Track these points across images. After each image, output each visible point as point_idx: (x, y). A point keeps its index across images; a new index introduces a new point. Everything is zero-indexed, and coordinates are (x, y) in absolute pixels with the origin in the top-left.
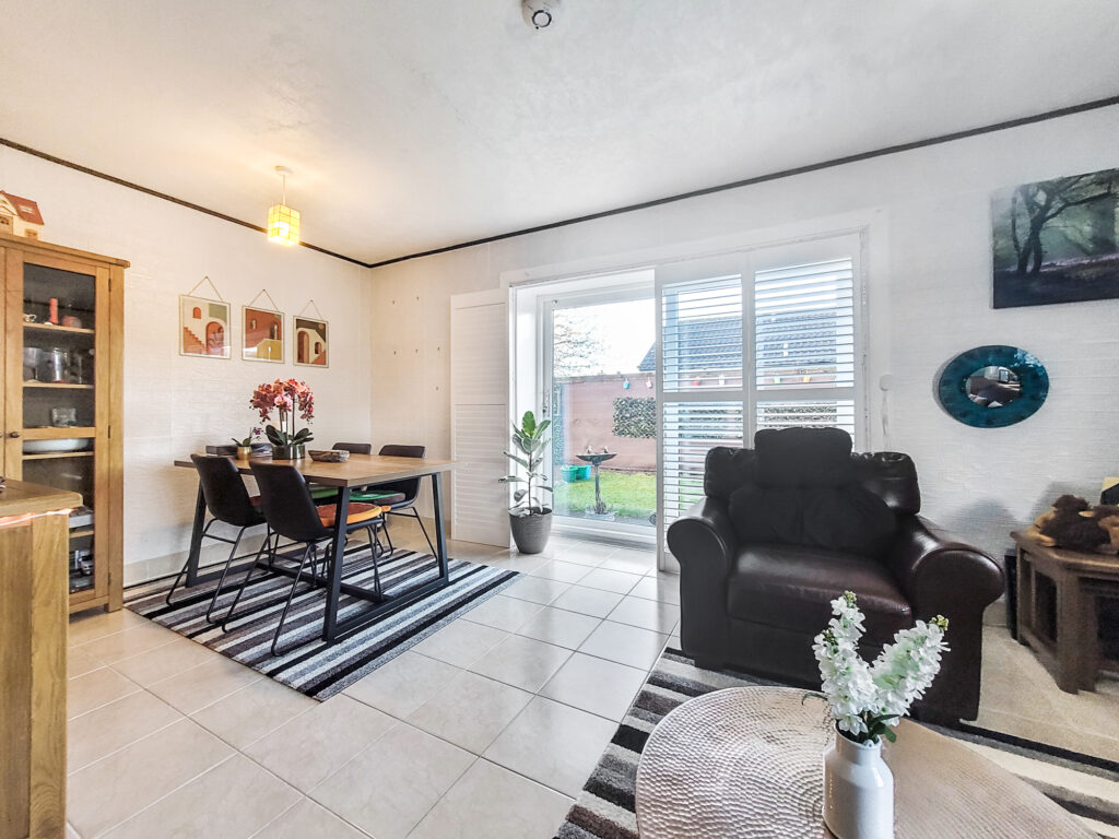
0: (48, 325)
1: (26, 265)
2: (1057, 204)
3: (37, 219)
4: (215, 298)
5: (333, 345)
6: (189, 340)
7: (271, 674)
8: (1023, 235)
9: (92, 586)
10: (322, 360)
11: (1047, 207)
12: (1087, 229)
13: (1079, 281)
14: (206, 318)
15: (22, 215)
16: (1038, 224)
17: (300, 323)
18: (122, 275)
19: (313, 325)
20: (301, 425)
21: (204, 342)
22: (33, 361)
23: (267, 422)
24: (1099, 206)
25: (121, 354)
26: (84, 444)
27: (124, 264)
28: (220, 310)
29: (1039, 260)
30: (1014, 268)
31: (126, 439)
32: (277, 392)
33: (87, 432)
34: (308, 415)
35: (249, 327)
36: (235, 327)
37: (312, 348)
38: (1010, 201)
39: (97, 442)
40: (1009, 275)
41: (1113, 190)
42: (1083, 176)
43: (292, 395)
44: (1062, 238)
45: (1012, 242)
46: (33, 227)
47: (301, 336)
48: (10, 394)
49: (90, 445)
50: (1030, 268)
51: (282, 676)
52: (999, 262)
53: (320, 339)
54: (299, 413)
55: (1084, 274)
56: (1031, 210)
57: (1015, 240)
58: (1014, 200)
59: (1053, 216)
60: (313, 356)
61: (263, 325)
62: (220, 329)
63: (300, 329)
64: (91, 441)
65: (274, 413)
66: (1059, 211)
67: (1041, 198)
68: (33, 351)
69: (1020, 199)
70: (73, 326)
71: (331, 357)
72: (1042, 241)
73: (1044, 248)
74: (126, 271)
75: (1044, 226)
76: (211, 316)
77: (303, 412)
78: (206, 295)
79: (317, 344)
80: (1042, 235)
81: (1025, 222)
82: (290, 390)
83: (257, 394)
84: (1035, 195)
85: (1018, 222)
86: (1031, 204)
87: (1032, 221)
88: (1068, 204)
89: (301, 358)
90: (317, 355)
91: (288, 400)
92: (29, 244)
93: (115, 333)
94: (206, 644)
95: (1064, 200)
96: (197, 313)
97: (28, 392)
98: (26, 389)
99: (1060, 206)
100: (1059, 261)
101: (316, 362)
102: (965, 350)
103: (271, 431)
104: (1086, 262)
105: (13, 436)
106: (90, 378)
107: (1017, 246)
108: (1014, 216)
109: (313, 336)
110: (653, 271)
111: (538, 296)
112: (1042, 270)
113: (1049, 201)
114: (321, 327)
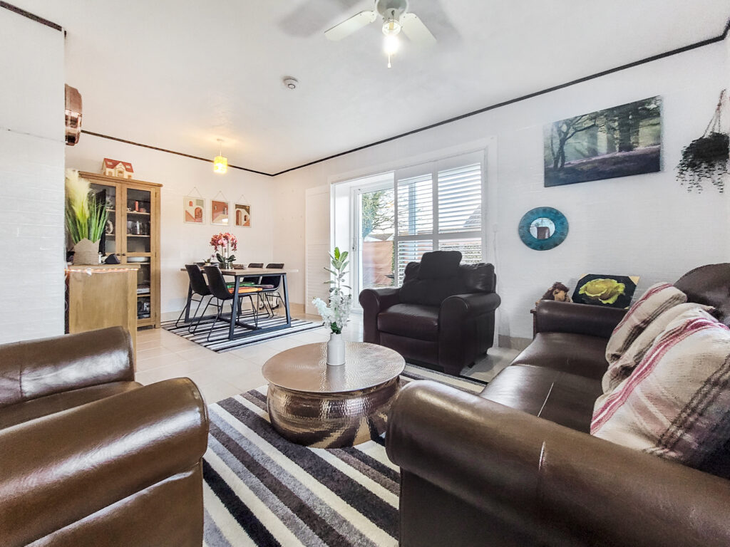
0: (135, 212)
1: (129, 190)
2: (571, 131)
3: (131, 170)
4: (199, 197)
5: (253, 217)
6: (188, 216)
7: (205, 346)
8: (556, 149)
9: (150, 317)
10: (248, 224)
11: (566, 134)
12: (585, 144)
13: (582, 171)
14: (195, 206)
15: (127, 170)
16: (563, 142)
17: (237, 206)
18: (160, 190)
19: (243, 207)
20: (231, 253)
21: (194, 217)
22: (130, 226)
23: (217, 252)
24: (591, 131)
25: (160, 223)
26: (147, 259)
27: (160, 186)
28: (200, 202)
29: (563, 161)
30: (552, 166)
31: (161, 259)
32: (220, 238)
33: (148, 254)
34: (235, 249)
35: (214, 208)
36: (207, 210)
37: (243, 218)
38: (550, 130)
39: (151, 259)
40: (550, 170)
41: (597, 123)
42: (582, 116)
43: (227, 239)
44: (574, 150)
45: (551, 152)
46: (130, 173)
47: (238, 212)
48: (123, 240)
49: (149, 259)
50: (559, 165)
51: (208, 347)
52: (546, 163)
53: (246, 214)
54: (231, 248)
55: (585, 168)
56: (560, 135)
57: (552, 150)
58: (552, 130)
59: (570, 137)
60: (244, 222)
61: (219, 207)
62: (201, 211)
63: (238, 209)
64: (149, 258)
65: (220, 248)
66: (572, 135)
67: (564, 128)
68: (130, 222)
69: (555, 129)
70: (143, 212)
71: (252, 222)
72: (565, 151)
73: (565, 155)
74: (162, 188)
75: (566, 143)
76: (197, 205)
77: (233, 248)
78: (195, 196)
79: (245, 216)
80: (565, 148)
81: (557, 142)
82: (226, 238)
83: (213, 240)
84: (561, 127)
85: (554, 141)
86: (560, 131)
87: (560, 141)
88: (577, 131)
89: (237, 223)
90: (245, 222)
91: (225, 242)
92: (128, 181)
93: (158, 214)
94: (186, 338)
95: (575, 129)
96: (191, 204)
97: (129, 238)
98: (128, 237)
99: (573, 132)
100: (572, 161)
101: (245, 225)
102: (529, 210)
103: (218, 256)
104: (584, 161)
105: (124, 255)
106: (149, 234)
107: (553, 154)
108: (552, 138)
109: (243, 212)
110: (393, 174)
111: (351, 187)
112: (565, 166)
113: (568, 130)
114: (247, 208)
